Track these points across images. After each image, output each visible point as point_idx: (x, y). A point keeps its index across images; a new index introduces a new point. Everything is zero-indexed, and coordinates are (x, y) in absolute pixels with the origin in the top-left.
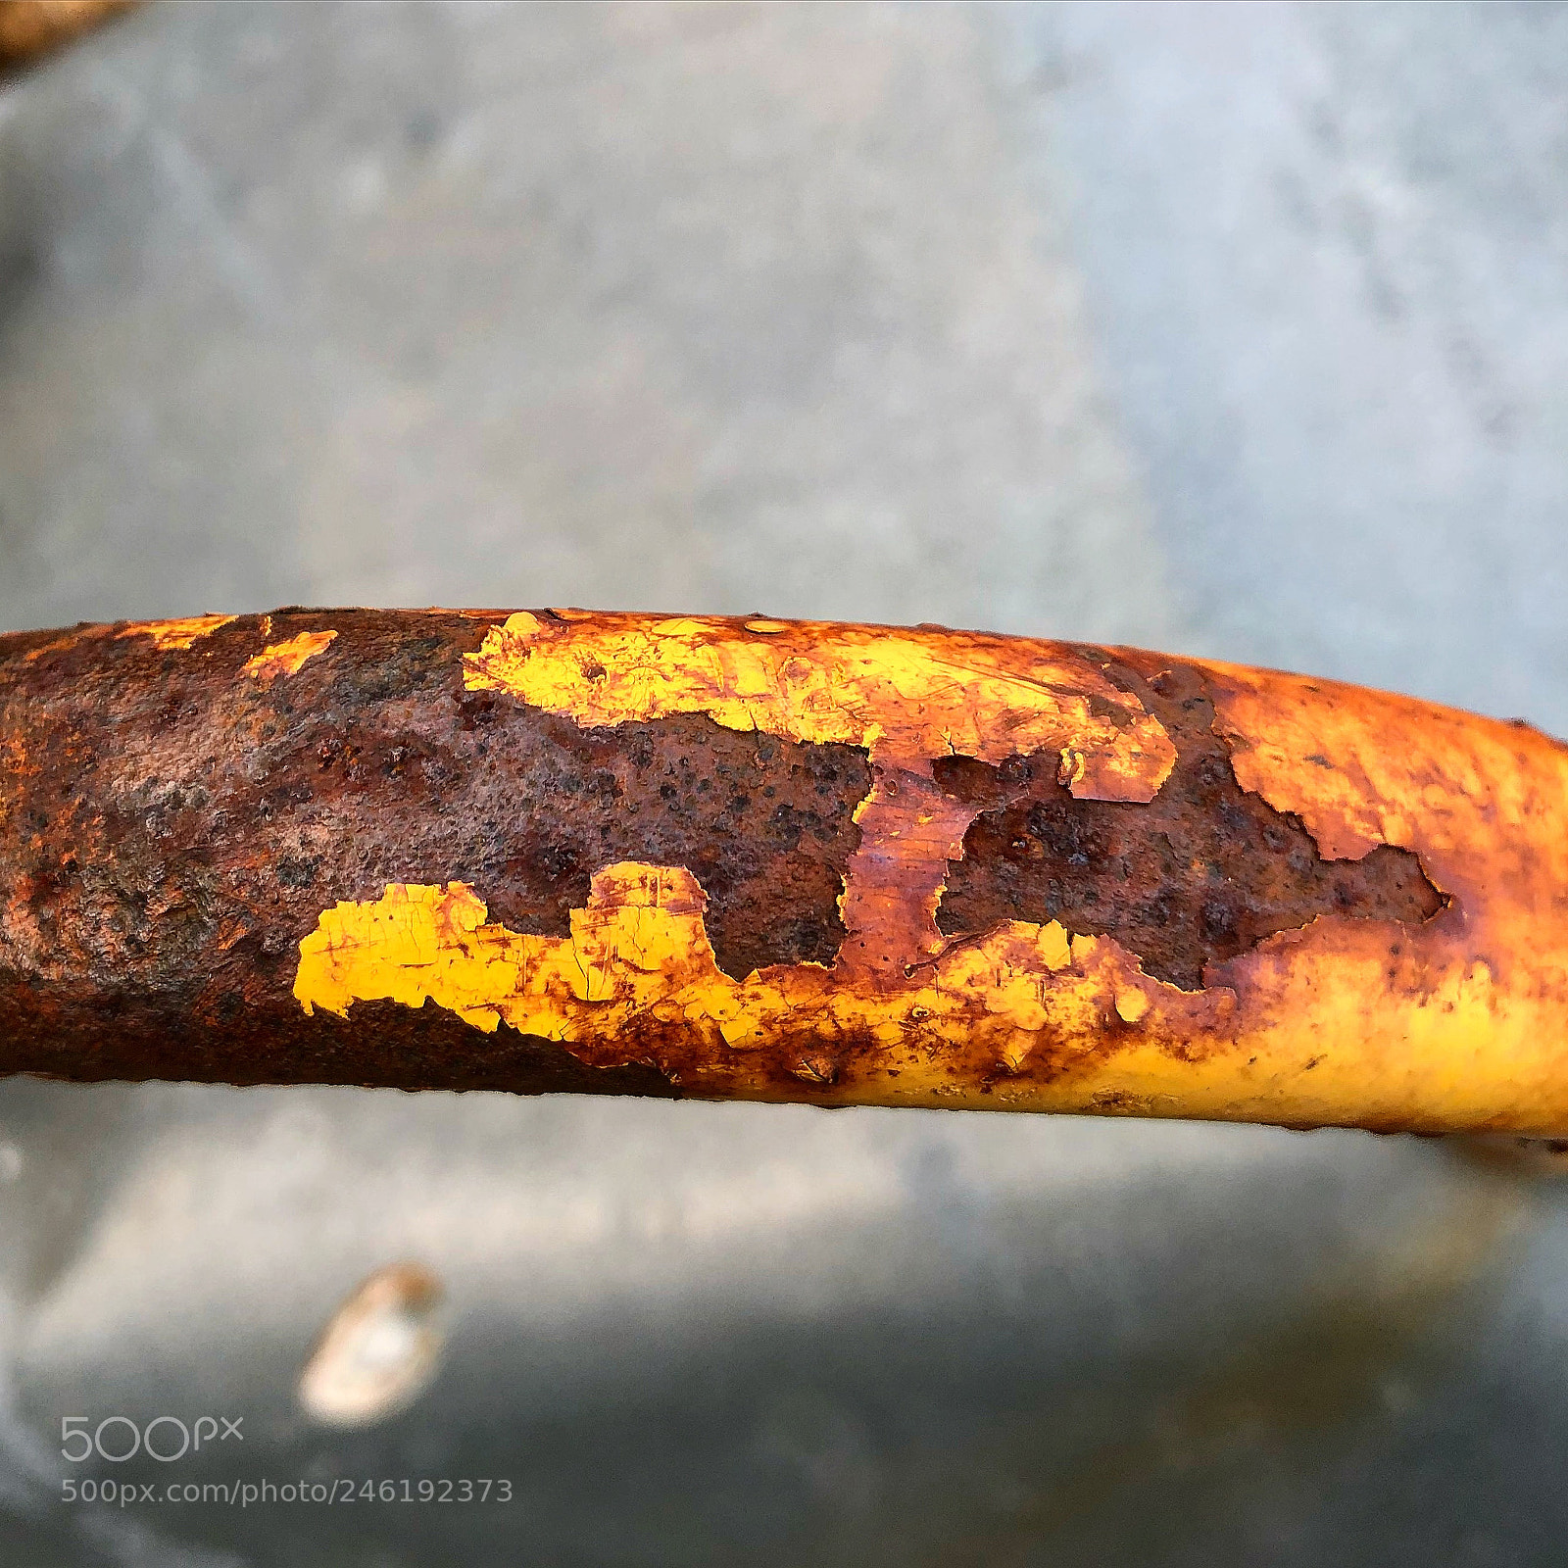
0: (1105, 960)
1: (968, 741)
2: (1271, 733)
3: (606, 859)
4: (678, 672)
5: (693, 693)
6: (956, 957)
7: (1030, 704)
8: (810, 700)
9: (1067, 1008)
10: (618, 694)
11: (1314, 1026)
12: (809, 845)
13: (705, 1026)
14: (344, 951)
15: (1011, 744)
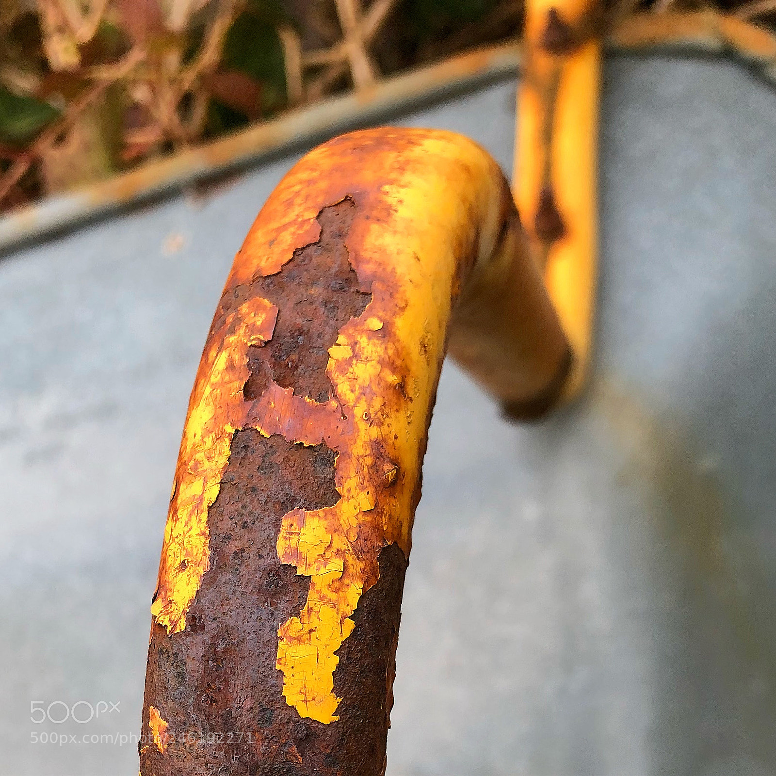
0: (351, 333)
1: (237, 386)
2: (255, 262)
3: (275, 556)
4: (189, 524)
5: (199, 515)
6: (340, 396)
7: (225, 360)
8: (209, 459)
9: (372, 351)
10: (195, 553)
11: (398, 253)
12: (278, 458)
13: (362, 518)
14: (307, 694)
15: (242, 367)
